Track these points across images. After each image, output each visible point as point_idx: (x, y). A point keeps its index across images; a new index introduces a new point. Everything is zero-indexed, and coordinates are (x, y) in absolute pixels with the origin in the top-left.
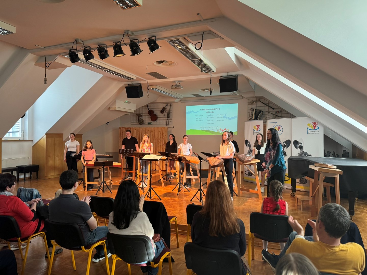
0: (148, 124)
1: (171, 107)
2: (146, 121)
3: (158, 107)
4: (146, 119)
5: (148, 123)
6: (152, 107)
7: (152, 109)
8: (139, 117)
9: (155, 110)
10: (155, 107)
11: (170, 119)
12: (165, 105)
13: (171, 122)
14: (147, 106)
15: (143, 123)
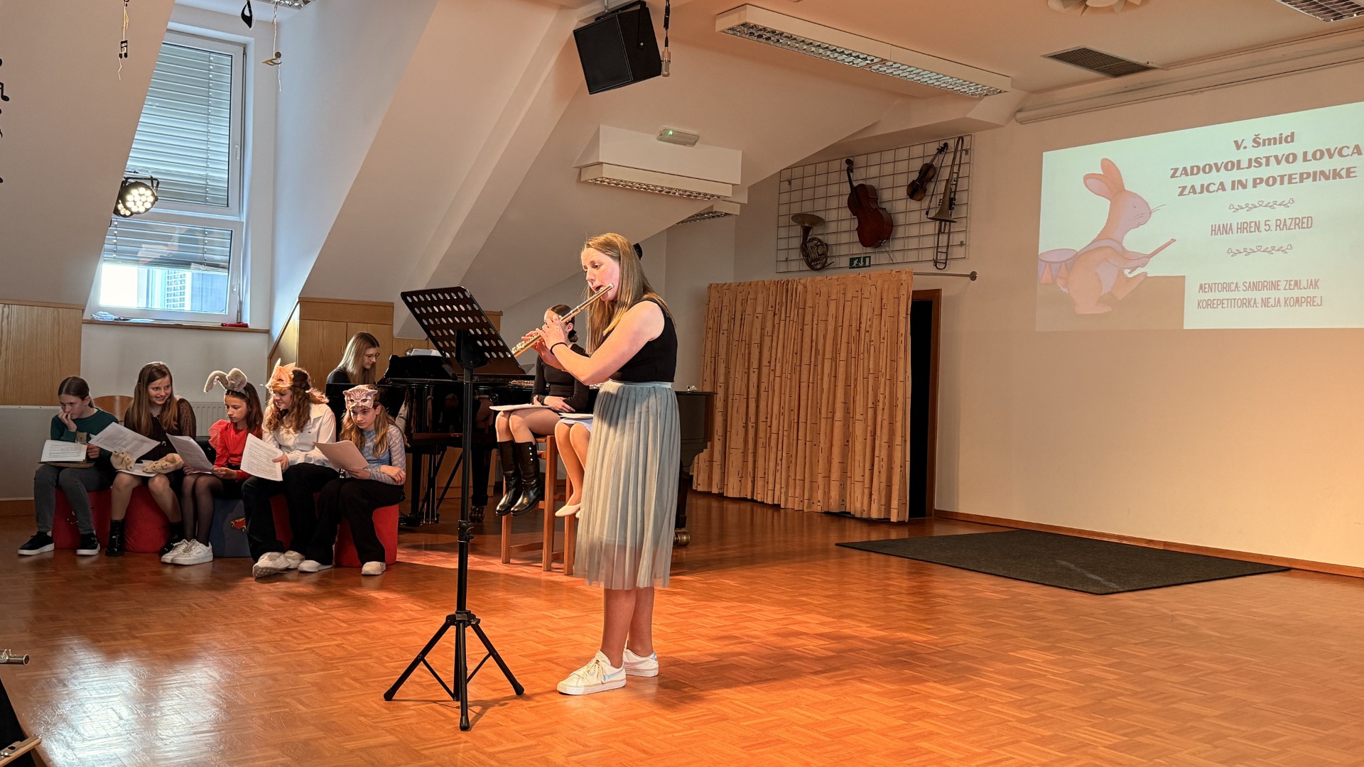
0: (851, 266)
1: (965, 158)
2: (844, 250)
3: (902, 166)
4: (845, 238)
5: (852, 260)
6: (874, 171)
7: (868, 183)
8: (806, 231)
9: (887, 182)
10: (888, 169)
11: (955, 227)
12: (932, 148)
13: (962, 244)
14: (848, 168)
15: (826, 262)
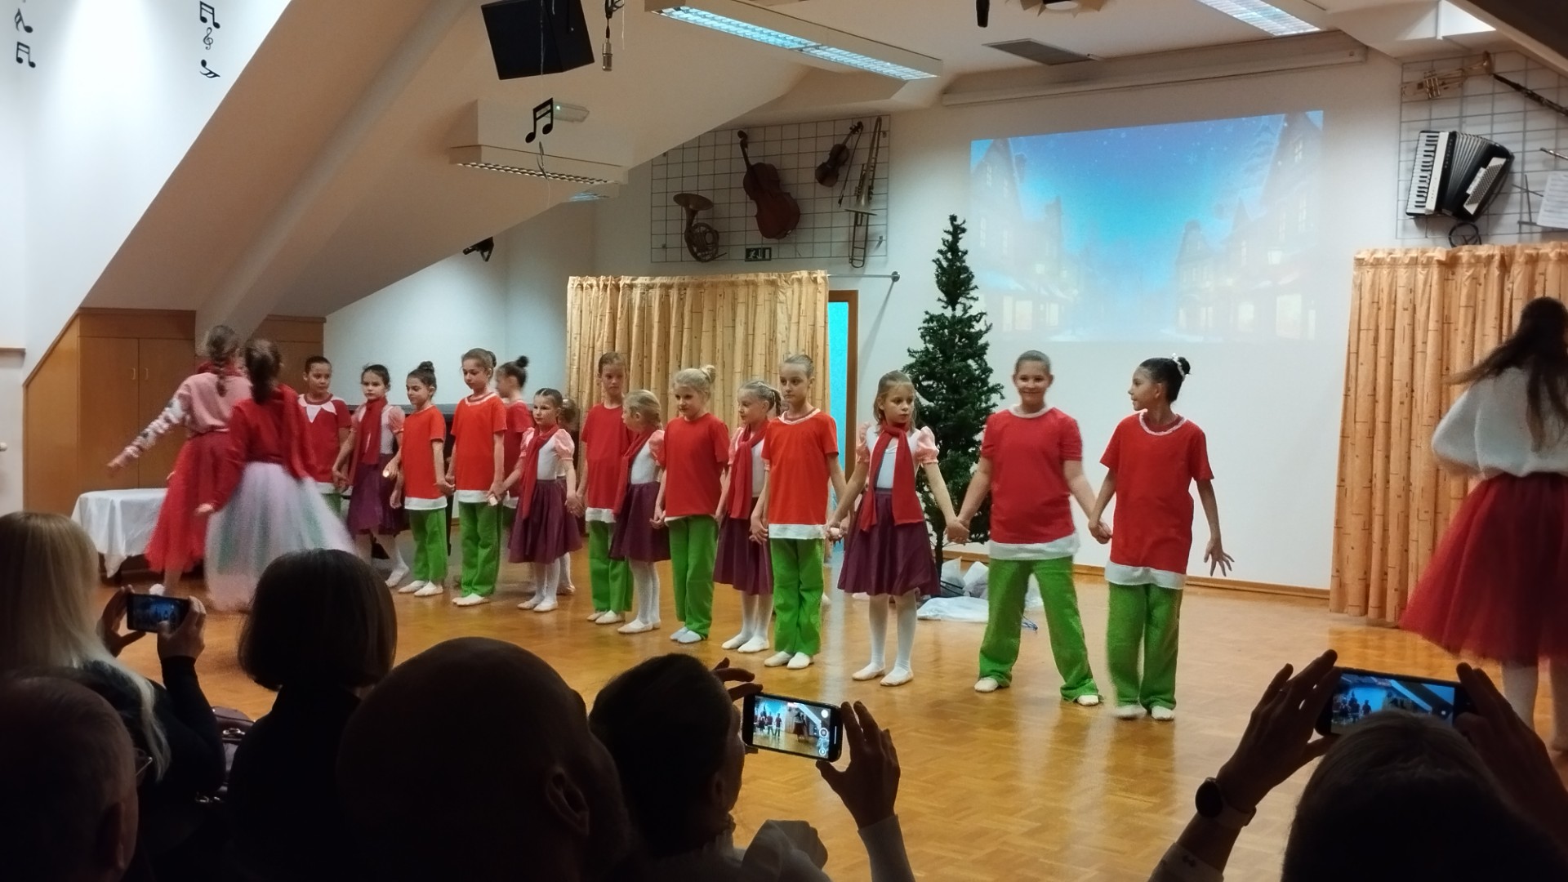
0: (748, 259)
1: (882, 142)
2: (738, 239)
3: (808, 145)
4: (740, 225)
5: (748, 251)
6: (774, 148)
7: (767, 162)
8: (692, 214)
9: (789, 162)
10: (789, 148)
11: (873, 220)
12: (843, 129)
13: (880, 240)
14: (742, 141)
15: (716, 252)
